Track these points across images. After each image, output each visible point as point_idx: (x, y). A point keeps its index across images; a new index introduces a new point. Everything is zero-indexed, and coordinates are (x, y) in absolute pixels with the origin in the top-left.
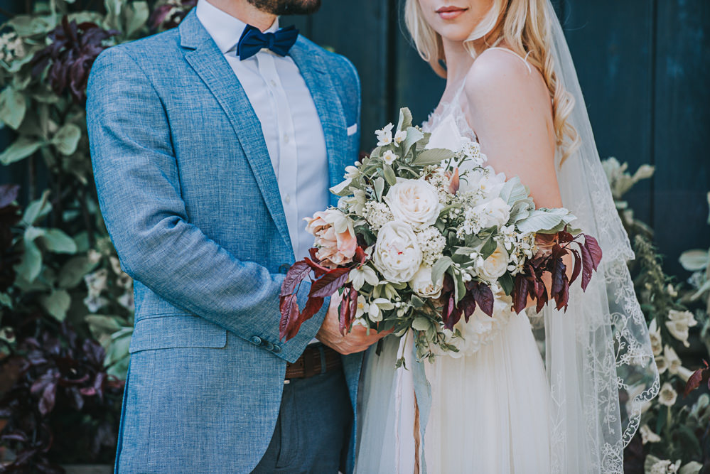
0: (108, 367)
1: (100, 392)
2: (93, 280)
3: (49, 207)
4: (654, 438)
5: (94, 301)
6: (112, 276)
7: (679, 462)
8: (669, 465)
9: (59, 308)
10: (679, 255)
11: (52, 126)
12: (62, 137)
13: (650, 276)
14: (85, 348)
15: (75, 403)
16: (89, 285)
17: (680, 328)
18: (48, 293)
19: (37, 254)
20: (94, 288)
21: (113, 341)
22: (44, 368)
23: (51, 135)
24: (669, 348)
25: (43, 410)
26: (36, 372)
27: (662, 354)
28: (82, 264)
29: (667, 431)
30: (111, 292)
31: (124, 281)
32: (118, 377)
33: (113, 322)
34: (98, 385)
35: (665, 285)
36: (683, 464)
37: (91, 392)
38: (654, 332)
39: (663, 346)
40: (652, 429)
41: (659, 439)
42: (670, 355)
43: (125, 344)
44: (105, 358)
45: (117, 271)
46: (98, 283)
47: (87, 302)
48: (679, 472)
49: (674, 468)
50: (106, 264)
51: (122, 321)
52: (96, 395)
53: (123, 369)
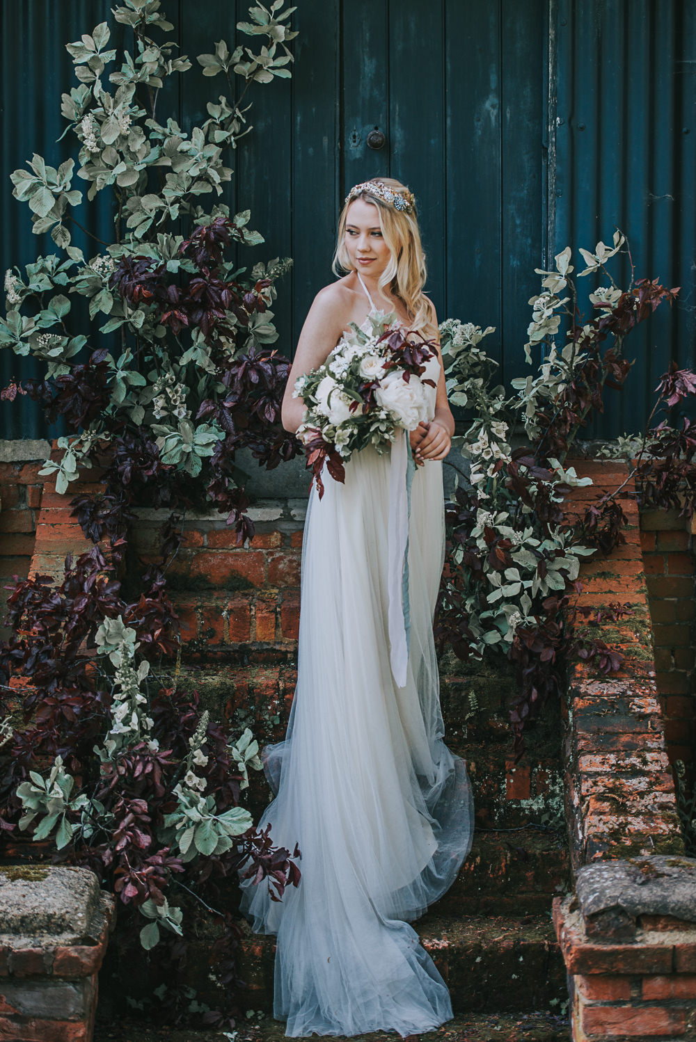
0: (162, 456)
1: (156, 472)
2: (157, 401)
3: (131, 357)
4: (485, 496)
5: (158, 413)
6: (168, 400)
7: (496, 512)
8: (490, 515)
9: (138, 417)
10: (510, 380)
11: (130, 311)
12: (135, 317)
13: (478, 402)
14: (147, 446)
15: (143, 478)
16: (155, 403)
17: (499, 431)
18: (132, 407)
19: (123, 386)
20: (157, 405)
21: (166, 440)
22: (125, 457)
23: (130, 316)
24: (494, 443)
25: (125, 482)
26: (122, 459)
27: (490, 447)
28: (152, 391)
29: (493, 492)
30: (169, 407)
31: (175, 401)
32: (167, 462)
33: (165, 429)
34: (154, 468)
35: (488, 408)
36: (498, 514)
37: (151, 473)
38: (482, 434)
39: (490, 443)
40: (484, 491)
41: (488, 497)
42: (495, 447)
43: (173, 442)
44: (160, 451)
45: (171, 396)
46: (160, 403)
47: (154, 413)
48: (495, 519)
49: (492, 517)
50: (163, 392)
51: (172, 428)
52: (153, 475)
53: (171, 457)
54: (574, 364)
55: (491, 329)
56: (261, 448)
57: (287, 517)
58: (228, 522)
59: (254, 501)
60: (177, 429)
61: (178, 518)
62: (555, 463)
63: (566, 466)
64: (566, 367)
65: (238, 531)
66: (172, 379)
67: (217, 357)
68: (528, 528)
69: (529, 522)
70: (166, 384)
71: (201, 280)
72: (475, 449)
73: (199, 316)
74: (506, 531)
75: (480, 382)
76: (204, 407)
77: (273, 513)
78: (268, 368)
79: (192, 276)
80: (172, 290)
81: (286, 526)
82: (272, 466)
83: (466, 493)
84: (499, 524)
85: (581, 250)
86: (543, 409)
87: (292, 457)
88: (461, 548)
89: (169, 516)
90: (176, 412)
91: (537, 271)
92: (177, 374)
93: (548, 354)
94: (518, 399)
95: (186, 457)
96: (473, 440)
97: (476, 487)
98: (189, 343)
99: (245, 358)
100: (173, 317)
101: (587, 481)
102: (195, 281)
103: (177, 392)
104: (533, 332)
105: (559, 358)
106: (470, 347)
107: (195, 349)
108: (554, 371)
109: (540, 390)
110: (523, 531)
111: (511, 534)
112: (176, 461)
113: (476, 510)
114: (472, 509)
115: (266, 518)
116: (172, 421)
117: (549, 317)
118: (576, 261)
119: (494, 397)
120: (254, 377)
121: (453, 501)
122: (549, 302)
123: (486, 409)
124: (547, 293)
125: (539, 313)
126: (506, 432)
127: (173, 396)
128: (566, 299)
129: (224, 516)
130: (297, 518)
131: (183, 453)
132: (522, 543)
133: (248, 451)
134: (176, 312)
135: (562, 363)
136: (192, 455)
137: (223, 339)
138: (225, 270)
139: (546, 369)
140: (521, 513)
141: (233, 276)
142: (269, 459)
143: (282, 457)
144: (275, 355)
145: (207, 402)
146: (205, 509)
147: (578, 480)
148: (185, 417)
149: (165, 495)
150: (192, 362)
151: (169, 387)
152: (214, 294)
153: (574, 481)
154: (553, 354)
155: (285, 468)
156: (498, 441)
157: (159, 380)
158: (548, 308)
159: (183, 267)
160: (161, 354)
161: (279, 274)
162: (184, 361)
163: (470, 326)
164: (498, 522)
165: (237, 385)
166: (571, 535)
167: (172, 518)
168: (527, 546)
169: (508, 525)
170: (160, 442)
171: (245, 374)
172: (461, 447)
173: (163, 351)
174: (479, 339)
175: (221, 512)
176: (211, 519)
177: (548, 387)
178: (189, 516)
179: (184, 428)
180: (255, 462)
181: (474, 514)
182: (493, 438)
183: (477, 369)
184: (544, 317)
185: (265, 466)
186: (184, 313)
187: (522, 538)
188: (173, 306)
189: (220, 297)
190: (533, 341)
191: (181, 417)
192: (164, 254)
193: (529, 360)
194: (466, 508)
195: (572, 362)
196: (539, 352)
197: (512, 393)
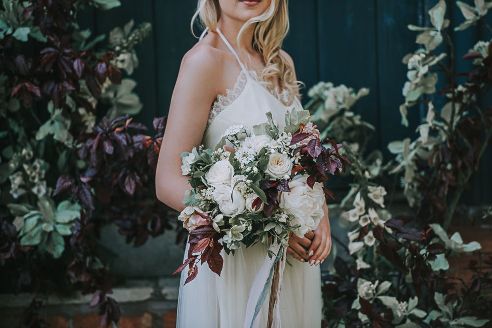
0: (21, 237)
1: (14, 255)
2: (14, 179)
4: (365, 266)
5: (16, 191)
6: (25, 177)
7: (377, 282)
8: (370, 285)
10: (387, 144)
13: (353, 166)
14: (3, 227)
16: (12, 181)
17: (376, 197)
20: (14, 183)
21: (25, 220)
24: (371, 209)
27: (367, 213)
28: (8, 168)
29: (374, 261)
30: (27, 184)
31: (34, 178)
32: (27, 243)
33: (24, 208)
34: (12, 250)
35: (363, 172)
36: (380, 283)
37: (8, 256)
38: (359, 201)
39: (366, 209)
40: (364, 260)
41: (368, 266)
42: (373, 214)
43: (32, 222)
44: (19, 232)
45: (28, 172)
46: (17, 180)
47: (11, 192)
48: (377, 289)
49: (374, 287)
50: (20, 169)
51: (30, 207)
52: (11, 258)
53: (31, 238)
54: (454, 124)
55: (364, 91)
56: (128, 224)
57: (158, 297)
58: (93, 304)
59: (122, 281)
60: (36, 207)
61: (40, 303)
62: (438, 229)
63: (450, 233)
64: (446, 128)
65: (101, 313)
66: (29, 155)
67: (77, 130)
68: (413, 298)
69: (413, 292)
70: (23, 160)
71: (51, 49)
72: (352, 216)
73: (50, 88)
74: (390, 301)
75: (355, 147)
76: (62, 183)
77: (143, 293)
78: (121, 138)
79: (42, 45)
80: (20, 59)
81: (157, 307)
82: (140, 242)
83: (345, 263)
84: (382, 294)
85: (459, 3)
86: (423, 173)
87: (161, 232)
88: (342, 321)
89: (30, 301)
90: (35, 190)
91: (411, 27)
92: (36, 150)
93: (425, 115)
94: (396, 163)
95: (48, 237)
96: (350, 206)
97: (355, 256)
98: (45, 117)
99: (100, 130)
100: (23, 90)
101: (474, 246)
102: (46, 50)
103: (35, 168)
104: (409, 92)
105: (438, 117)
106: (342, 111)
107: (52, 123)
108: (433, 132)
109: (419, 153)
110: (408, 302)
111: (395, 304)
112: (36, 241)
113: (356, 281)
114: (352, 280)
115: (136, 298)
116: (31, 200)
117: (425, 75)
118: (452, 14)
119: (371, 162)
120: (109, 149)
121: (332, 272)
122: (424, 59)
123: (361, 173)
124: (422, 50)
125: (414, 72)
126: (385, 197)
127: (31, 173)
128: (442, 55)
129: (89, 298)
130: (169, 297)
131: (44, 233)
132: (407, 314)
133: (114, 228)
134: (27, 84)
135: (442, 124)
136: (54, 235)
137: (82, 111)
138: (82, 38)
139: (424, 130)
140: (404, 282)
141: (91, 45)
142: (137, 235)
143: (150, 233)
144: (131, 123)
145: (64, 178)
146: (69, 291)
147: (464, 246)
148: (46, 195)
149: (25, 278)
150: (50, 137)
151: (27, 163)
152: (65, 65)
153: (459, 247)
154: (431, 115)
155: (155, 245)
156: (376, 207)
157: (15, 156)
158: (424, 65)
159: (34, 35)
160: (16, 129)
161: (138, 40)
162: (40, 136)
163: (343, 89)
164: (380, 291)
165: (93, 157)
166: (458, 304)
167: (34, 302)
168: (413, 318)
169: (391, 295)
170: (18, 222)
171: (100, 146)
172: (338, 216)
173: (20, 125)
174: (352, 102)
175: (84, 294)
176: (77, 302)
177: (427, 149)
178: (53, 300)
179: (44, 206)
180: (122, 239)
181: (355, 286)
182: (370, 204)
183: (352, 134)
184: (420, 75)
185: (132, 243)
186: (36, 85)
187: (407, 308)
188: (23, 78)
189: (72, 67)
190: (410, 102)
191: (41, 195)
192: (12, 21)
193: (405, 122)
194: (345, 279)
195: (452, 121)
196: (417, 113)
197: (390, 158)
